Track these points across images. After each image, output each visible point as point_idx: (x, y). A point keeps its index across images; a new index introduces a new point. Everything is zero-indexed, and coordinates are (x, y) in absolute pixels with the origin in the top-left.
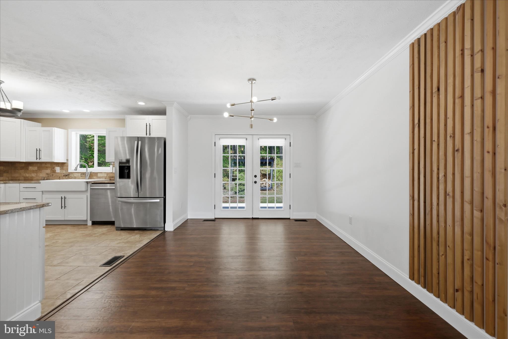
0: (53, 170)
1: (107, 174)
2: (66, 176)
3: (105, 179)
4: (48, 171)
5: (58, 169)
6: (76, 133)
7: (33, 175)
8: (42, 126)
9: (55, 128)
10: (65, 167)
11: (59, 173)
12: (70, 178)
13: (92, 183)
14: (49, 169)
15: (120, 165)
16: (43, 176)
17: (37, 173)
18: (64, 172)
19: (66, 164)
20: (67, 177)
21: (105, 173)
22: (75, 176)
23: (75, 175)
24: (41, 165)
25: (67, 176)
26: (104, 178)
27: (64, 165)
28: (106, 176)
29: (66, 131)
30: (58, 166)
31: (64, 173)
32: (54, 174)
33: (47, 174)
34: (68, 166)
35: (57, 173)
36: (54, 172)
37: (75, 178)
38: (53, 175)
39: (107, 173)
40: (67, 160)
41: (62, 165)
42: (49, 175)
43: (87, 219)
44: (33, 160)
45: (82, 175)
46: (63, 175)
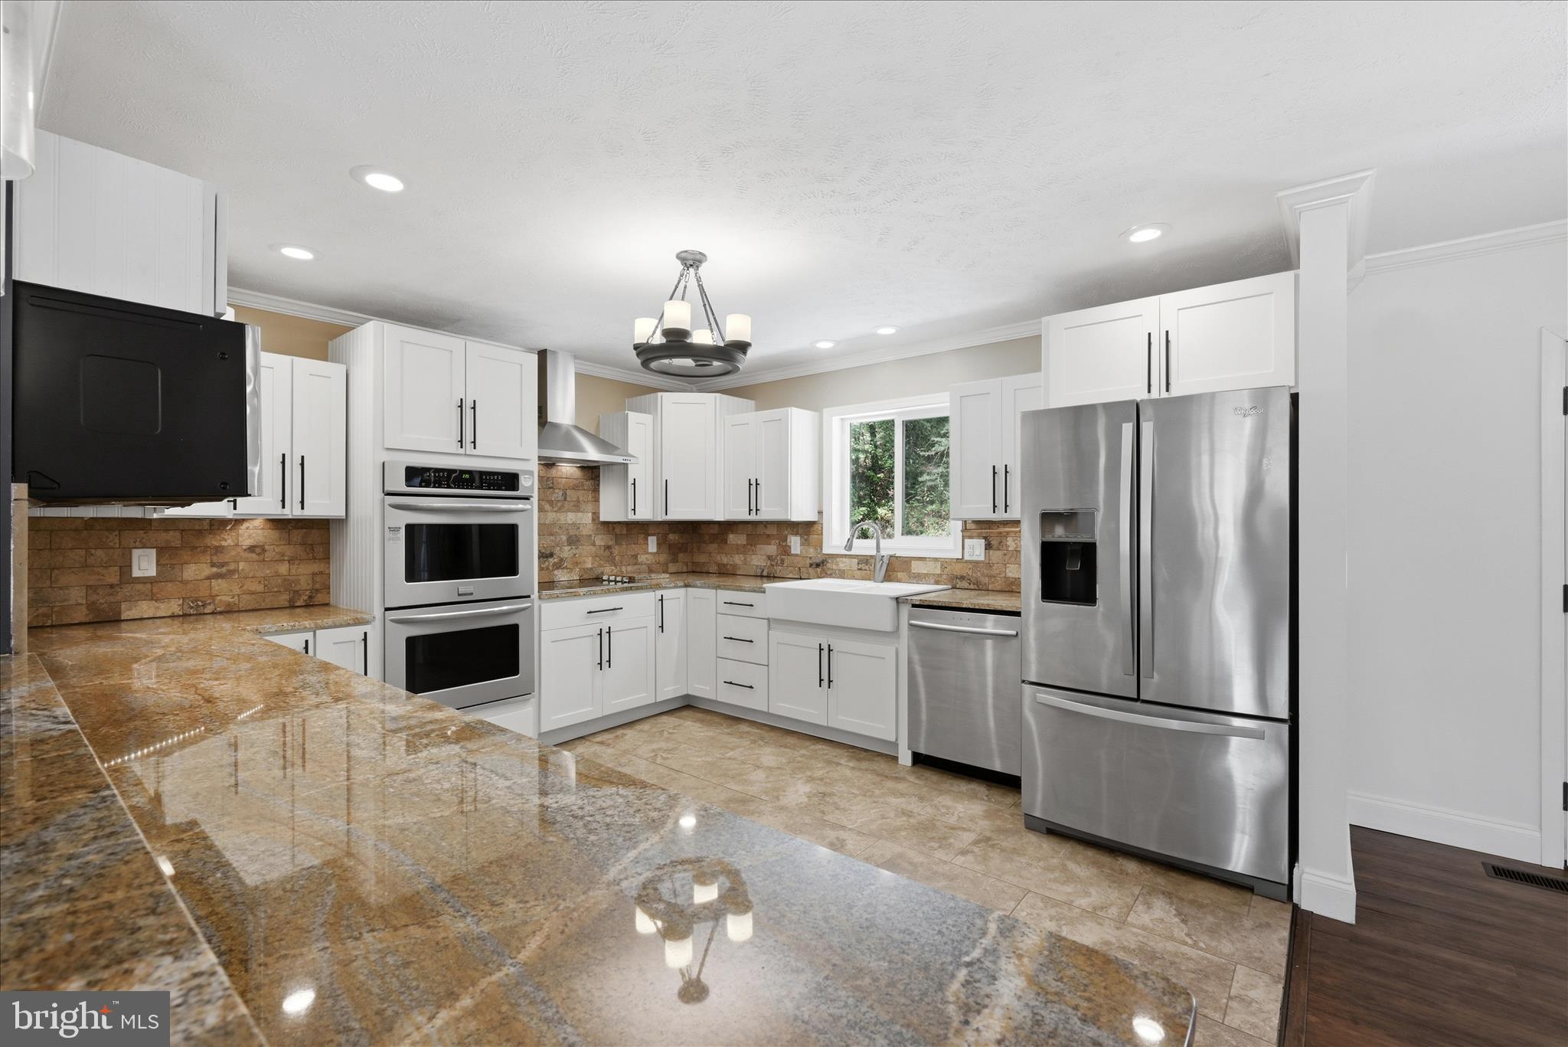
0: (782, 546)
1: (942, 565)
2: (818, 565)
3: (937, 583)
4: (772, 549)
5: (795, 543)
6: (842, 419)
7: (738, 559)
8: (758, 409)
9: (794, 410)
10: (814, 537)
11: (797, 555)
12: (829, 572)
13: (914, 606)
14: (773, 542)
15: (1045, 540)
16: (759, 564)
17: (744, 553)
18: (811, 552)
19: (816, 526)
20: (819, 570)
21: (936, 560)
22: (842, 566)
23: (843, 564)
24: (755, 531)
25: (821, 566)
26: (933, 581)
27: (812, 529)
28: (938, 571)
29: (817, 414)
30: (796, 534)
31: (811, 558)
32: (788, 560)
33: (769, 558)
34: (822, 534)
35: (793, 555)
36: (786, 550)
37: (842, 575)
38: (782, 561)
39: (944, 563)
40: (820, 513)
41: (808, 529)
42: (773, 560)
43: (897, 740)
44: (741, 514)
45: (862, 566)
46: (808, 561)
